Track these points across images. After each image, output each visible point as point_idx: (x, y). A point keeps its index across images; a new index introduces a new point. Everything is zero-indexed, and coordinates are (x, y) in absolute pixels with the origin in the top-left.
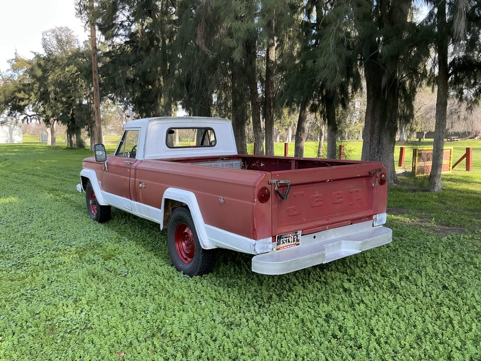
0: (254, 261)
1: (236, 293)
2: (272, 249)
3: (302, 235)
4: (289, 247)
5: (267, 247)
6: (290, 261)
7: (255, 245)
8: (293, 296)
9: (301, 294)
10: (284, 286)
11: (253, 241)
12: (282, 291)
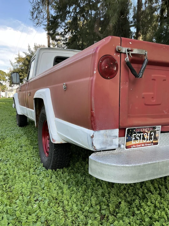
0: (91, 160)
1: (79, 194)
2: (119, 146)
3: (161, 132)
4: (142, 145)
5: (112, 141)
6: (144, 165)
7: (92, 137)
8: (147, 209)
9: (158, 205)
10: (137, 190)
11: (91, 132)
12: (134, 198)
